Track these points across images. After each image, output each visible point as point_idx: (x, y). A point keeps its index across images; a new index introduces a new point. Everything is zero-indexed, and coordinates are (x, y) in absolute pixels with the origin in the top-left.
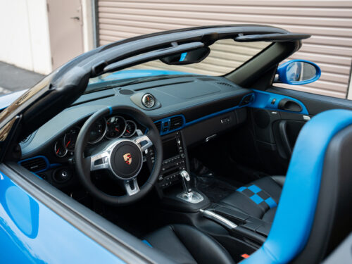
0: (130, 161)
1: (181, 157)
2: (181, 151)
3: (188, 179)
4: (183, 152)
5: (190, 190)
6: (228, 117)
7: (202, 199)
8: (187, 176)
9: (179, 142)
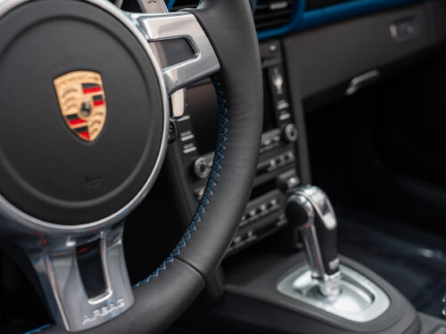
0: (96, 122)
1: (283, 136)
2: (284, 117)
3: (330, 221)
4: (292, 120)
5: (333, 264)
6: (408, 19)
7: (382, 304)
8: (325, 210)
9: (278, 82)
